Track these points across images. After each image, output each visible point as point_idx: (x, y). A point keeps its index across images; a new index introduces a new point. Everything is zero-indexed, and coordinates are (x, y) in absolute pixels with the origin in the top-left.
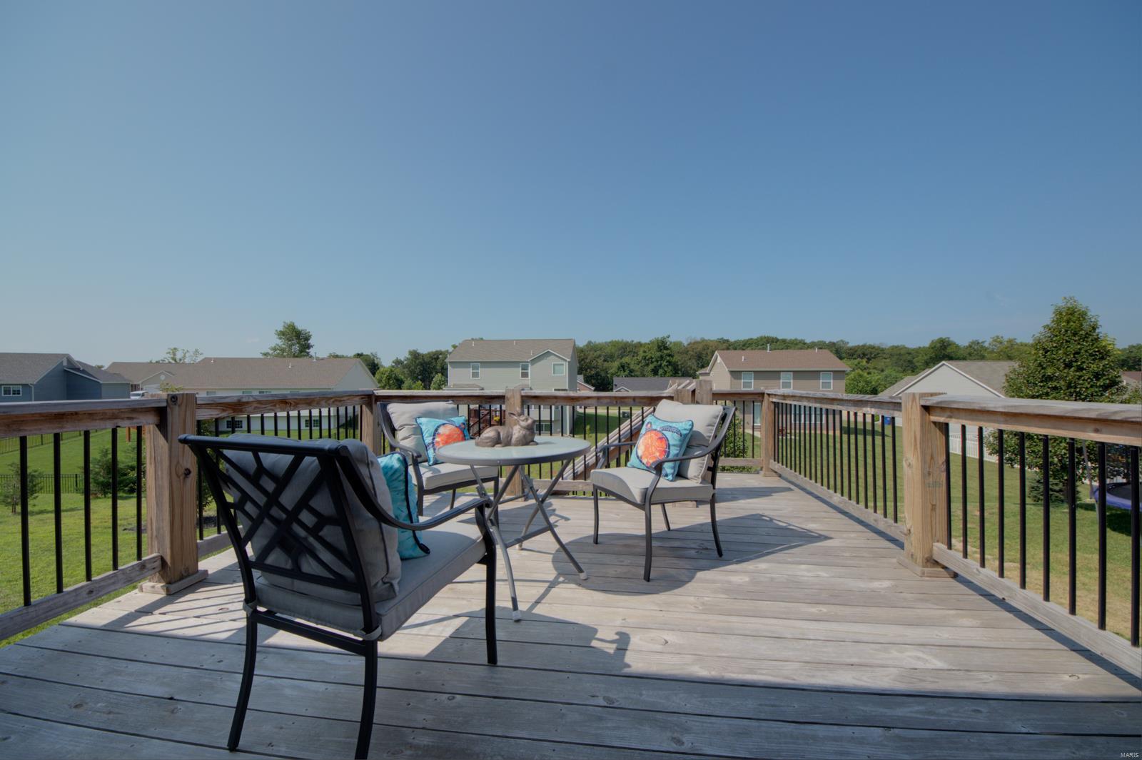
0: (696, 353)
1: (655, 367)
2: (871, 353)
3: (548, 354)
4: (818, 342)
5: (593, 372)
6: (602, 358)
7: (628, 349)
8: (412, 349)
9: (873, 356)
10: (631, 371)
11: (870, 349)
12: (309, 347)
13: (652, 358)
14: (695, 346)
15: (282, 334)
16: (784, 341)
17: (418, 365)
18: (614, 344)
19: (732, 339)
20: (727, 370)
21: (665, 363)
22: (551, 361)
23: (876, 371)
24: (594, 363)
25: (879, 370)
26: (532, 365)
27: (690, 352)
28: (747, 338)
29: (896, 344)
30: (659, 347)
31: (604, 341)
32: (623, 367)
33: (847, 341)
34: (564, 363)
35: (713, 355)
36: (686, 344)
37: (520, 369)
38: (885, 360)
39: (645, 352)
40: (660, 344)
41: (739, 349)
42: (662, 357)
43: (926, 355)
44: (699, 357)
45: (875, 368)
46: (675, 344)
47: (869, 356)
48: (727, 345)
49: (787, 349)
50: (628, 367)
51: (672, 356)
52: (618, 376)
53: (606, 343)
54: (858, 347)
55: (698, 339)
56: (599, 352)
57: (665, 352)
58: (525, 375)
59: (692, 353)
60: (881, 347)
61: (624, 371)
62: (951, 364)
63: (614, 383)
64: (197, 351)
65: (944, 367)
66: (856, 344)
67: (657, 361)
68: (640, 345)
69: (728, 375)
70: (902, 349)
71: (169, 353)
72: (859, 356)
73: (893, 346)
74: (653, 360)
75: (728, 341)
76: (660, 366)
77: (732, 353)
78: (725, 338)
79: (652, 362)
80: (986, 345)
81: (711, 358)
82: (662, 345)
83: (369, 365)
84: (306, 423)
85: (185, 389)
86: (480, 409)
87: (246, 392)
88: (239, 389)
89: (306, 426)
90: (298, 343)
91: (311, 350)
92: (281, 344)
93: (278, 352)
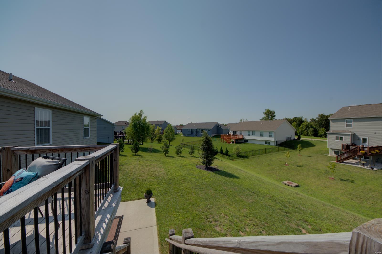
8: (320, 114)
12: (274, 116)
15: (265, 113)
17: (324, 120)
83: (299, 122)
84: (265, 143)
85: (235, 130)
86: (351, 145)
87: (249, 132)
88: (247, 131)
89: (265, 144)
90: (271, 115)
91: (275, 117)
92: (265, 116)
93: (264, 119)
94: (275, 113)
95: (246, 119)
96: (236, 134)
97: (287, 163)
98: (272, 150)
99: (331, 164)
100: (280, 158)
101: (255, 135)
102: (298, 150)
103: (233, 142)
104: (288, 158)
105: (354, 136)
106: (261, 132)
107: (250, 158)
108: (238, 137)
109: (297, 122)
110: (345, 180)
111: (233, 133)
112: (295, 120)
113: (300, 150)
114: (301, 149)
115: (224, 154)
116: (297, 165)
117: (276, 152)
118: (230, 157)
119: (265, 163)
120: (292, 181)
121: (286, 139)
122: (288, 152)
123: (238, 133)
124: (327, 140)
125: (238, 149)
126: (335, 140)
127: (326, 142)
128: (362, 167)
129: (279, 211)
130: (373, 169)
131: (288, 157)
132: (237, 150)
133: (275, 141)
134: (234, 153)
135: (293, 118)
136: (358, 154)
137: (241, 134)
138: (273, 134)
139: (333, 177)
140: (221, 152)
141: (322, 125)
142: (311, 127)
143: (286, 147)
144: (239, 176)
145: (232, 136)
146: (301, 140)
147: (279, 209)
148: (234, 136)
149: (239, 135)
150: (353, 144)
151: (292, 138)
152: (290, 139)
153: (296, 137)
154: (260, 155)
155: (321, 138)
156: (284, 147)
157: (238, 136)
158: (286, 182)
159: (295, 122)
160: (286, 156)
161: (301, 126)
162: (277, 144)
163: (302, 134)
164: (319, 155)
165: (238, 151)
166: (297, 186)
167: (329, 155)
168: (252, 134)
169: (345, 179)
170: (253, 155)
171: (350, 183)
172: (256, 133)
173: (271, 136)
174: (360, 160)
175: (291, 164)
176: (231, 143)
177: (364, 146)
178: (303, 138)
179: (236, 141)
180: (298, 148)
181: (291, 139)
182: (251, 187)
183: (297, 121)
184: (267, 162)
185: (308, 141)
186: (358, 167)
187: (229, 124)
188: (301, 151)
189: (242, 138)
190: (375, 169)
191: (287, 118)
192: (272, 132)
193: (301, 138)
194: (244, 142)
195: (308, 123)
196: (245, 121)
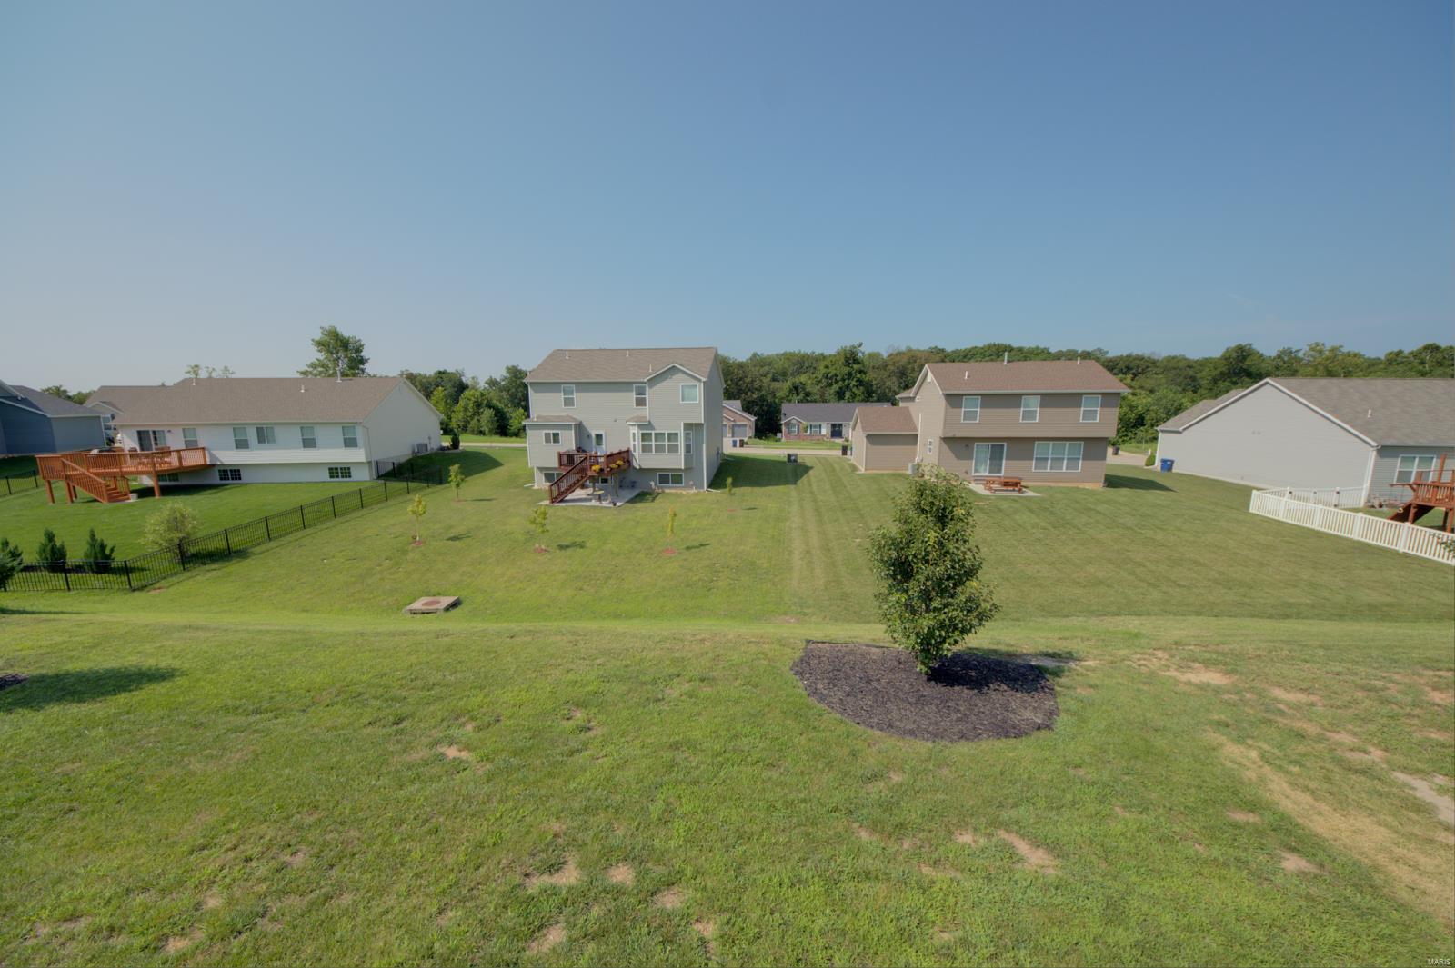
0: (898, 368)
1: (841, 388)
2: (1138, 367)
3: (673, 370)
4: (1068, 351)
5: (755, 396)
6: (770, 377)
7: (806, 365)
8: (510, 365)
9: (1140, 370)
10: (808, 394)
11: (1138, 362)
12: (362, 361)
13: (836, 375)
14: (898, 358)
15: (320, 344)
16: (1020, 350)
17: (516, 385)
18: (787, 356)
19: (949, 349)
20: (941, 393)
21: (854, 383)
22: (678, 381)
23: (1144, 392)
24: (757, 384)
25: (1146, 390)
26: (650, 387)
27: (889, 367)
28: (969, 347)
29: (1173, 354)
30: (847, 360)
31: (774, 353)
32: (796, 388)
33: (1105, 350)
34: (697, 384)
35: (921, 371)
36: (885, 355)
37: (634, 393)
38: (1155, 376)
39: (827, 367)
40: (848, 356)
41: (959, 361)
42: (850, 374)
43: (1216, 369)
44: (902, 373)
45: (1142, 388)
46: (871, 356)
47: (1134, 371)
48: (941, 356)
49: (1025, 360)
50: (804, 389)
51: (865, 373)
52: (790, 401)
53: (777, 355)
54: (1121, 358)
55: (903, 348)
56: (766, 369)
57: (855, 366)
58: (641, 402)
59: (892, 368)
60: (1152, 357)
61: (798, 394)
62: (1277, 382)
63: (783, 412)
64: (226, 369)
65: (1268, 386)
66: (1119, 354)
67: (843, 380)
68: (823, 357)
69: (943, 402)
70: (1180, 360)
71: (189, 372)
72: (1121, 371)
73: (1169, 357)
74: (839, 378)
75: (943, 350)
76: (848, 387)
77: (948, 366)
78: (940, 347)
79: (837, 382)
80: (1300, 355)
81: (919, 375)
82: (851, 358)
83: (454, 387)
84: (330, 473)
85: (148, 424)
86: (576, 452)
87: (237, 429)
88: (227, 424)
89: (329, 479)
90: (346, 356)
91: (366, 365)
92: (322, 358)
93: (320, 369)
94: (362, 346)
95: (223, 368)
96: (159, 446)
97: (418, 538)
98: (363, 501)
99: (536, 512)
100: (393, 525)
101: (274, 441)
102: (453, 484)
103: (145, 493)
104: (420, 518)
105: (580, 429)
106: (305, 427)
107: (255, 554)
108: (173, 461)
109: (450, 390)
110: (567, 547)
111: (140, 439)
112: (439, 380)
113: (458, 485)
114: (462, 480)
115: (78, 569)
116: (452, 535)
117: (377, 504)
118: (124, 578)
119: (333, 557)
120: (439, 594)
121: (413, 452)
122: (417, 499)
123: (174, 441)
124: (525, 442)
125: (176, 522)
126: (544, 443)
127: (525, 449)
128: (598, 504)
129: (370, 729)
130: (615, 505)
131: (421, 515)
132: (170, 529)
133: (370, 463)
134: (156, 548)
135: (432, 374)
136: (590, 473)
137: (196, 441)
138: (360, 435)
139: (543, 547)
140: (56, 562)
141: (516, 400)
142: (490, 406)
143: (414, 479)
144: (176, 664)
145: (131, 456)
146: (460, 448)
147: (370, 723)
148: (147, 456)
149: (178, 451)
150: (579, 449)
151: (433, 446)
152: (427, 450)
153: (446, 442)
154: (308, 531)
155: (518, 439)
156: (407, 480)
157: (175, 455)
158: (417, 605)
159: (440, 388)
160: (414, 512)
161: (462, 403)
162: (380, 474)
163: (465, 429)
164: (512, 490)
165: (181, 535)
166: (455, 605)
167: (536, 487)
168: (261, 439)
169: (567, 544)
170: (276, 538)
171: (579, 550)
172: (279, 433)
173: (350, 443)
174: (594, 487)
175: (433, 537)
176: (133, 498)
177: (599, 454)
178: (468, 443)
179: (161, 483)
180: (453, 477)
181: (429, 448)
182: (246, 689)
183: (449, 385)
184: (341, 551)
185: (483, 451)
186: (592, 507)
187: (103, 389)
188: (461, 486)
189: (202, 463)
190: (618, 504)
191: (415, 371)
192: (354, 427)
193: (461, 444)
194: (217, 480)
195: (479, 394)
196: (220, 373)
